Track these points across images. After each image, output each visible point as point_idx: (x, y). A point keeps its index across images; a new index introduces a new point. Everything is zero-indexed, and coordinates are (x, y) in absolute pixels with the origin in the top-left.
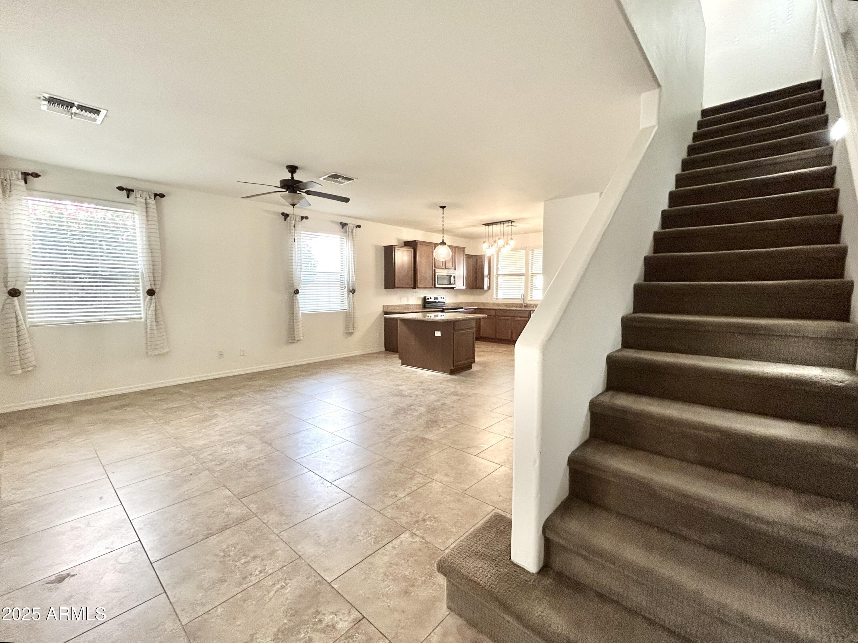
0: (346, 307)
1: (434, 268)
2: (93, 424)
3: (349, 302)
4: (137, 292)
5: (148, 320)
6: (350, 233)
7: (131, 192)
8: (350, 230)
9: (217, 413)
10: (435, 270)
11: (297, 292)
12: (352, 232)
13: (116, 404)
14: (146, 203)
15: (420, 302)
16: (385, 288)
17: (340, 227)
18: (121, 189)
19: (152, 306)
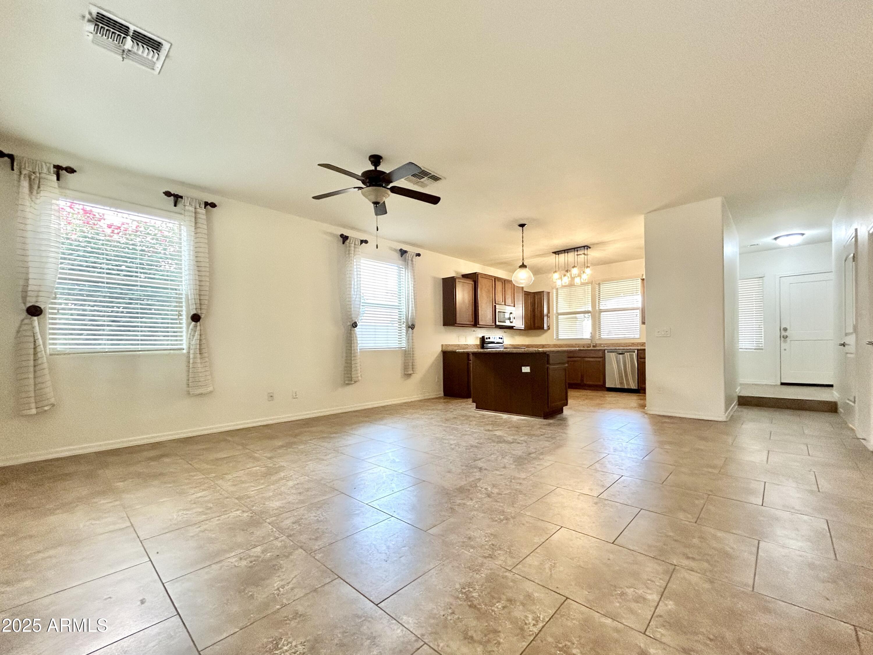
0: (404, 344)
1: (494, 304)
2: (123, 479)
3: (408, 339)
4: (180, 317)
5: (192, 352)
6: (410, 262)
7: (179, 199)
8: (410, 259)
9: (282, 464)
10: (495, 306)
11: (355, 325)
12: (412, 261)
13: (152, 453)
14: (196, 213)
15: (478, 342)
16: (444, 325)
17: (400, 253)
18: (168, 194)
19: (197, 334)
